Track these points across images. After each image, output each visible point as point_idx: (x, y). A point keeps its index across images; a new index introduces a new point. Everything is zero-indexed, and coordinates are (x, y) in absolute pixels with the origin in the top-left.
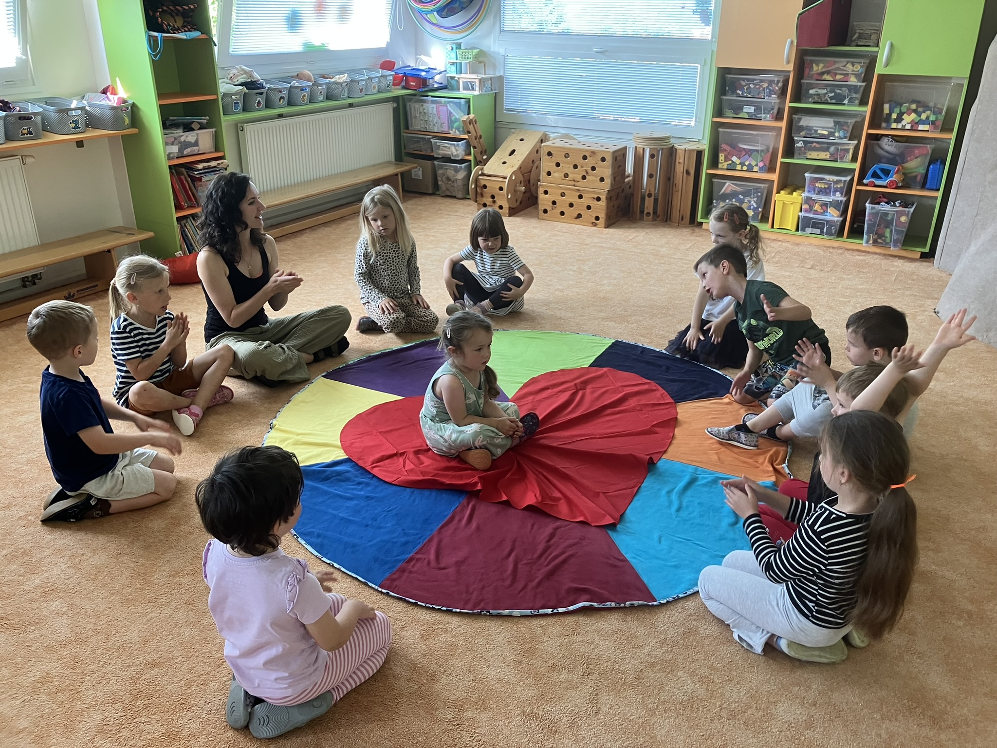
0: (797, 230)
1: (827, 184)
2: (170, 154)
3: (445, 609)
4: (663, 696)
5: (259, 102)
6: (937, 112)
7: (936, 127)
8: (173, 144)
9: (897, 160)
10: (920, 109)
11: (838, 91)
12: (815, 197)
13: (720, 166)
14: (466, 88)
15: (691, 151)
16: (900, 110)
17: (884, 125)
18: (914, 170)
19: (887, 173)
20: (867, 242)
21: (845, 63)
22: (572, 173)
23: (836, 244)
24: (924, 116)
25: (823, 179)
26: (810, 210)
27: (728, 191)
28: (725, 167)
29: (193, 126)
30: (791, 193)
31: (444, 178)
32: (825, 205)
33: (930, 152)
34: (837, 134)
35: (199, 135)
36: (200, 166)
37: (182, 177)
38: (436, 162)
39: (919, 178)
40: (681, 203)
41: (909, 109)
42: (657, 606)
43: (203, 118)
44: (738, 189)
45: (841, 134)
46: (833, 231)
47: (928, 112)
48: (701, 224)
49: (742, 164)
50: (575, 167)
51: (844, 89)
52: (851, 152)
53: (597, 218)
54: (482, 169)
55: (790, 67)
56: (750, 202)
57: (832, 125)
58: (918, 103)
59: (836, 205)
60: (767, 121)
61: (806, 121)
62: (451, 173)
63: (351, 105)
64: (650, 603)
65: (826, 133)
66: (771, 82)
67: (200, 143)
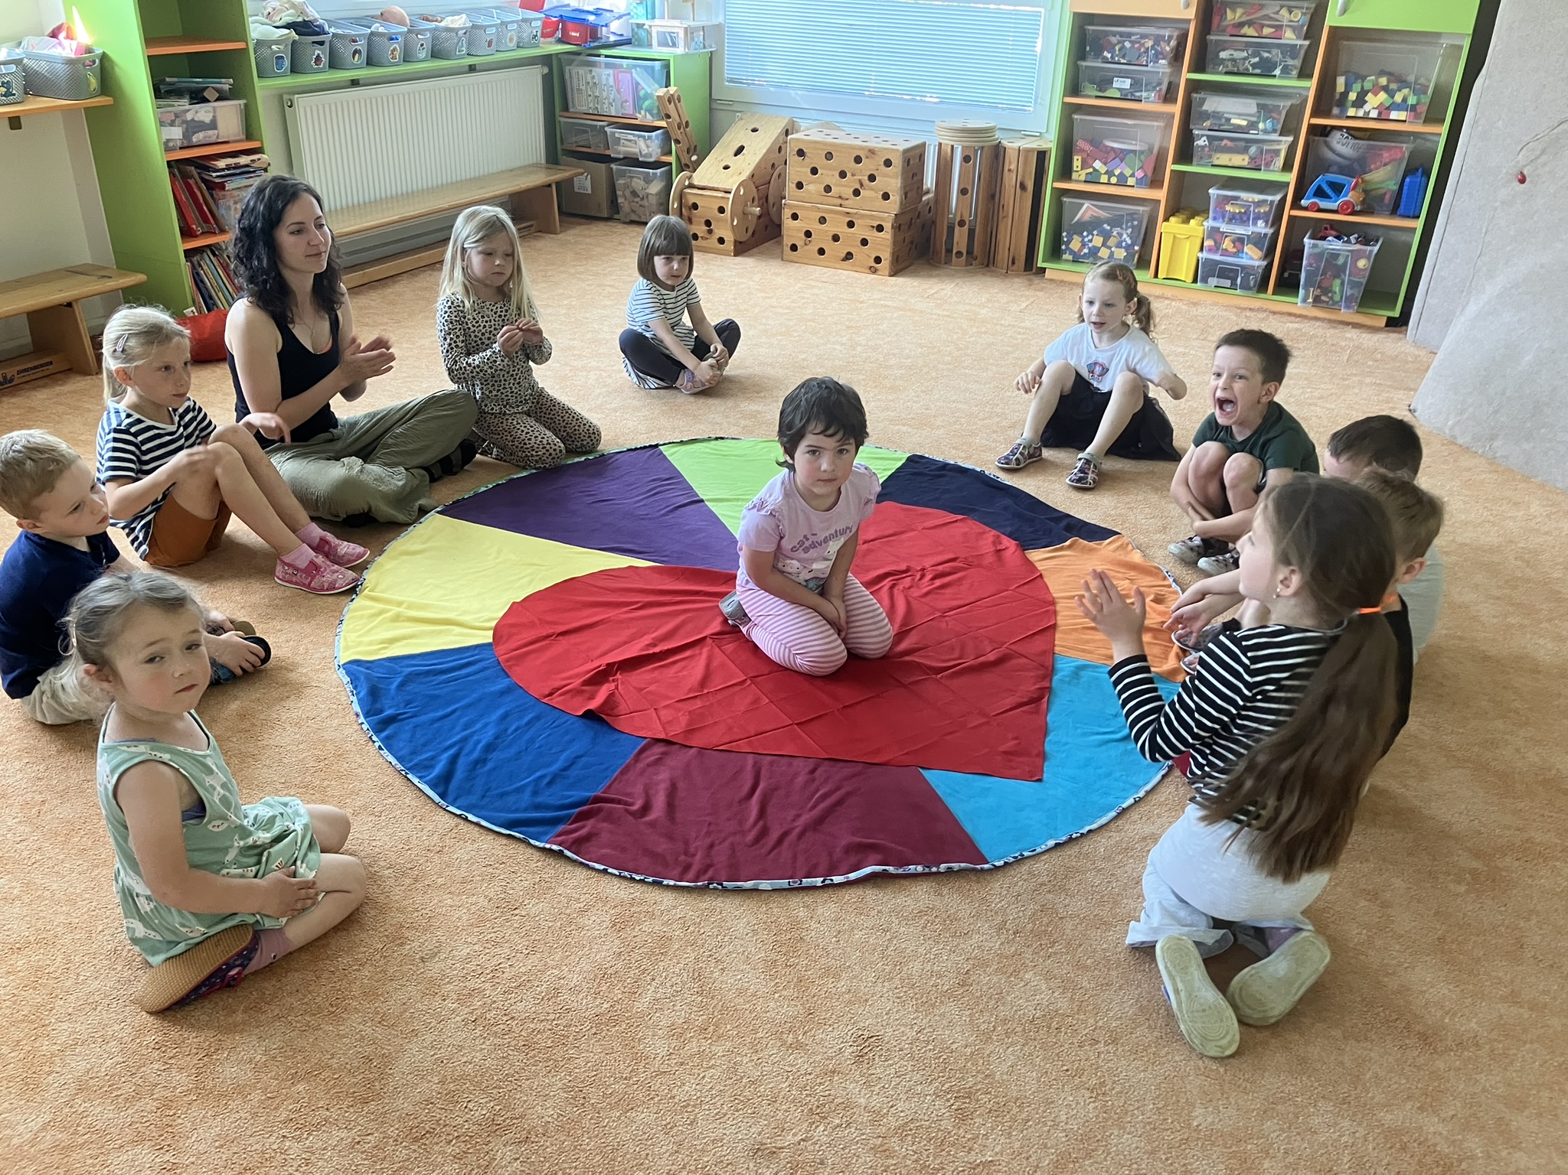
0: (1195, 281)
1: (1242, 206)
2: (168, 141)
3: (650, 879)
4: (1004, 1011)
5: (318, 58)
6: (1419, 90)
7: (1417, 116)
8: (172, 124)
9: (1355, 168)
10: (1393, 86)
11: (1266, 55)
12: (1224, 227)
13: (1074, 176)
14: (663, 43)
15: (1029, 151)
16: (1362, 87)
17: (1336, 111)
18: (1379, 186)
19: (1338, 188)
20: (1304, 300)
21: (1278, 8)
22: (836, 185)
23: (1256, 303)
24: (1398, 98)
25: (1236, 198)
26: (1216, 248)
27: (1087, 218)
28: (1083, 178)
29: (206, 94)
30: (1187, 221)
31: (628, 193)
32: (1240, 241)
33: (1407, 155)
34: (1261, 126)
35: (218, 110)
36: (221, 164)
37: (191, 181)
38: (614, 166)
39: (1387, 197)
40: (1012, 236)
41: (1375, 84)
42: (989, 870)
43: (223, 80)
44: (1103, 214)
45: (1269, 124)
46: (1252, 283)
47: (1406, 91)
48: (1043, 270)
49: (1110, 173)
50: (843, 175)
51: (1275, 51)
52: (1283, 154)
53: (878, 260)
54: (690, 178)
55: (1191, 14)
56: (1120, 235)
57: (1254, 109)
58: (1389, 74)
59: (1257, 240)
60: (1150, 102)
61: (1214, 104)
62: (638, 184)
63: (472, 69)
64: (979, 867)
65: (1244, 123)
66: (1158, 40)
67: (220, 124)
